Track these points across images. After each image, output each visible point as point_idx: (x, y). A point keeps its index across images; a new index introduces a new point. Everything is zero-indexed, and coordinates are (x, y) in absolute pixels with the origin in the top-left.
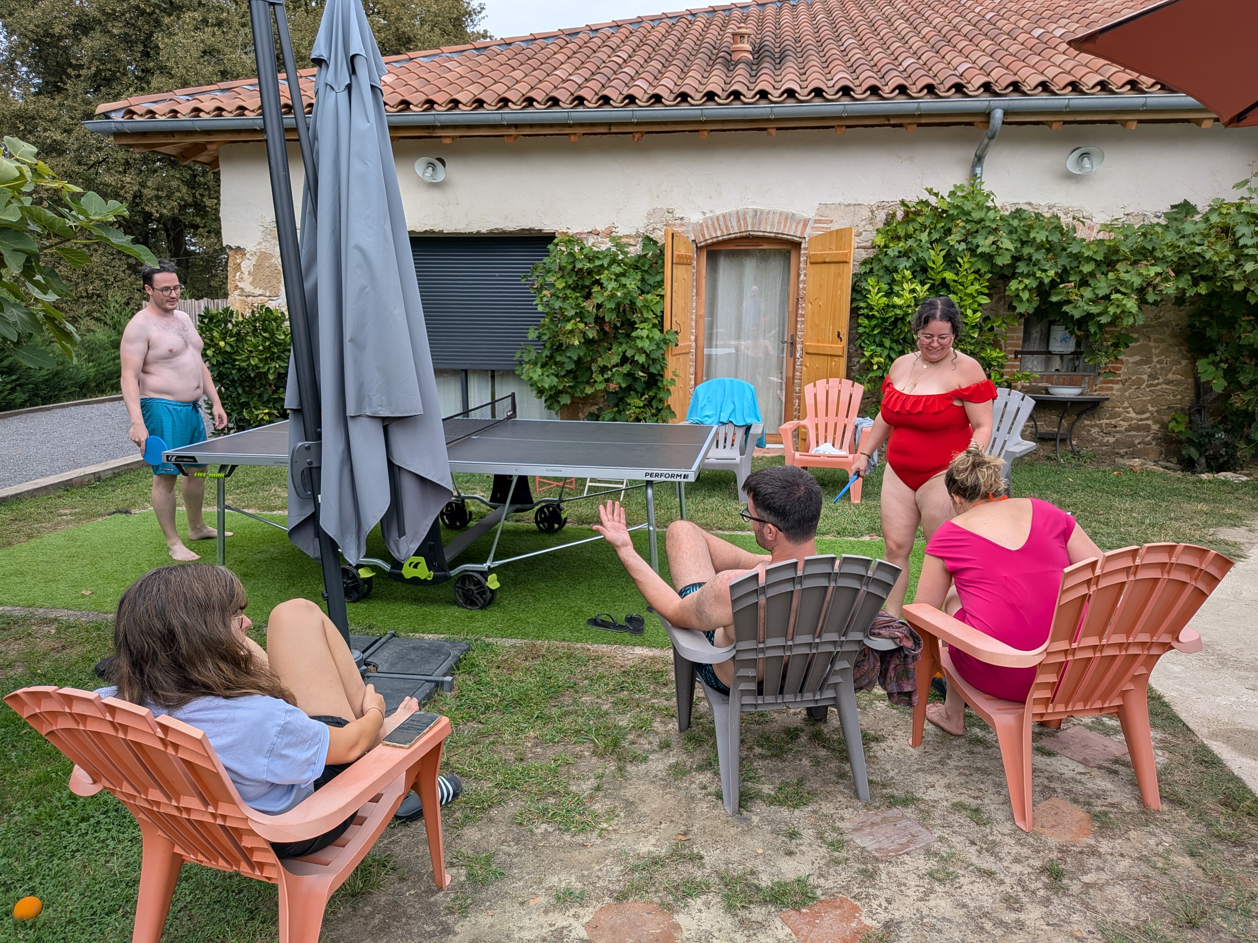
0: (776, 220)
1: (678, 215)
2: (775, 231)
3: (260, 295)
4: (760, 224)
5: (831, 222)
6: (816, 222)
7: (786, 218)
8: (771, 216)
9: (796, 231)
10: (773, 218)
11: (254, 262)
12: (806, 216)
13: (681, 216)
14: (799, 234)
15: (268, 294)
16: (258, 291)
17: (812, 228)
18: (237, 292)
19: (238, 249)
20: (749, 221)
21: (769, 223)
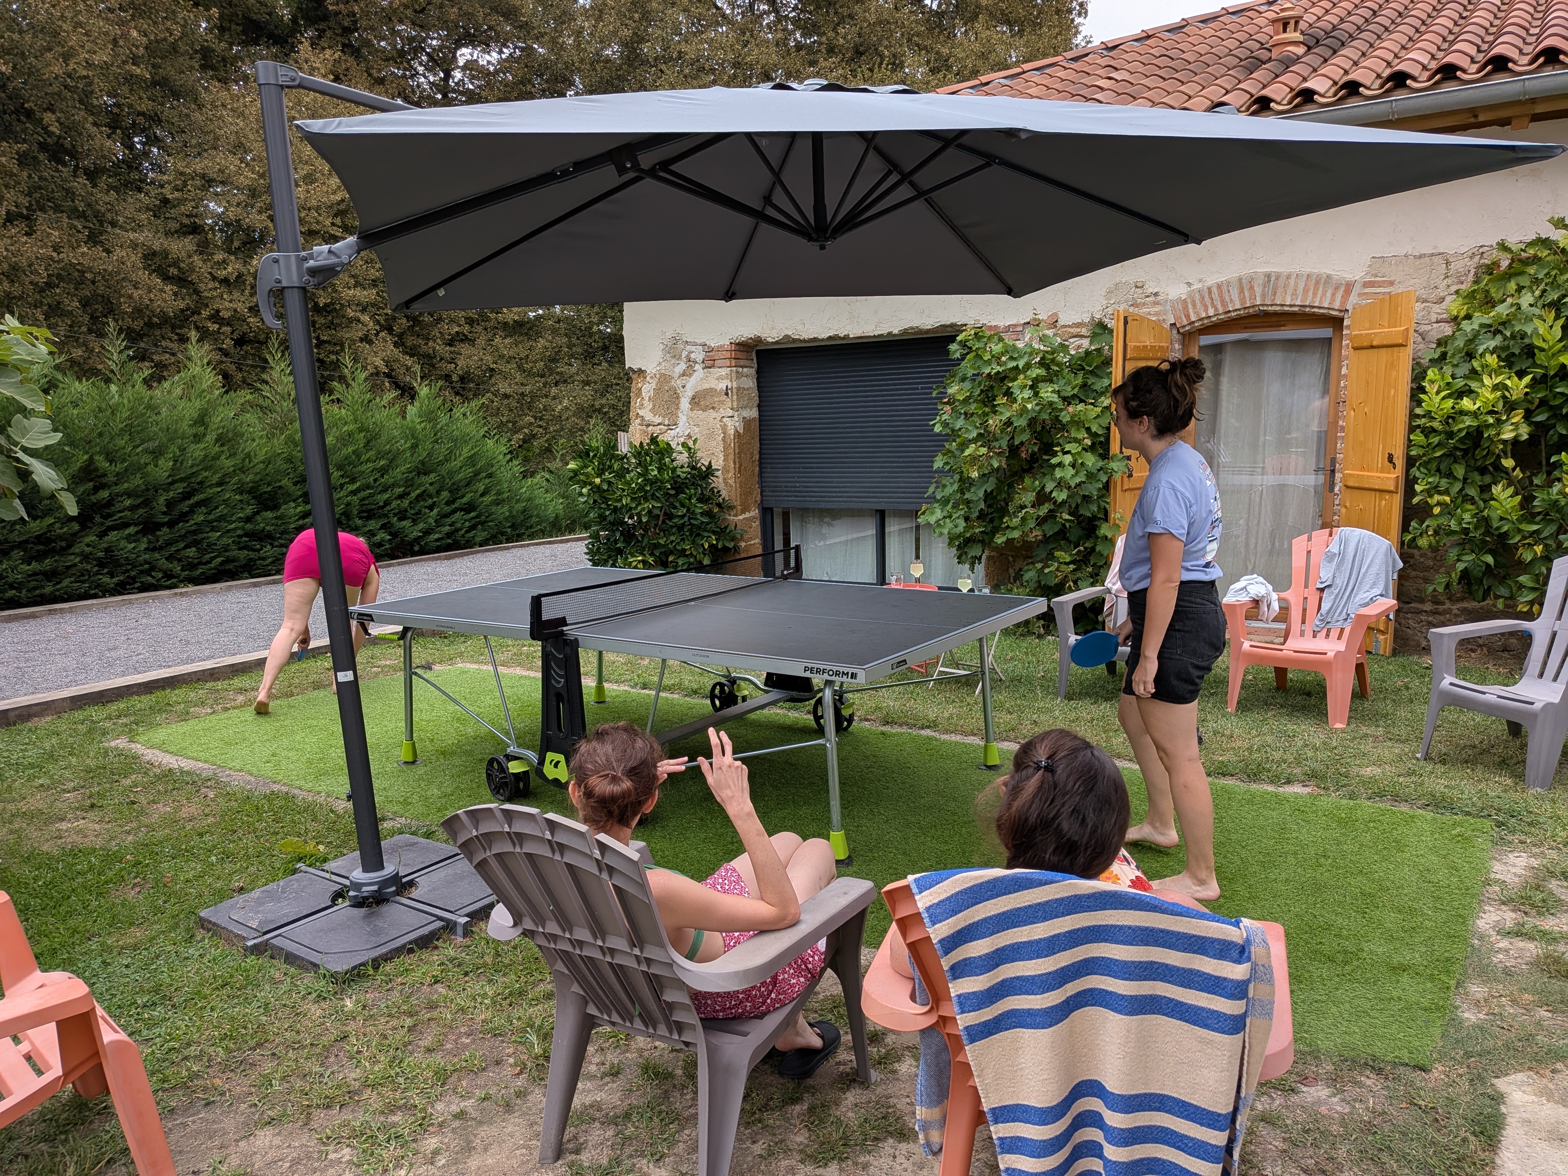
0: (1301, 286)
1: (1150, 290)
2: (1298, 303)
3: (659, 424)
4: (1275, 294)
5: (1392, 283)
6: (1366, 285)
7: (1317, 283)
8: (1292, 281)
9: (1332, 301)
10: (1296, 284)
11: (654, 385)
12: (1349, 277)
13: (1155, 290)
14: (1337, 305)
15: (666, 423)
16: (658, 420)
17: (1360, 295)
18: (638, 421)
19: (641, 372)
20: (1258, 290)
21: (1289, 292)
